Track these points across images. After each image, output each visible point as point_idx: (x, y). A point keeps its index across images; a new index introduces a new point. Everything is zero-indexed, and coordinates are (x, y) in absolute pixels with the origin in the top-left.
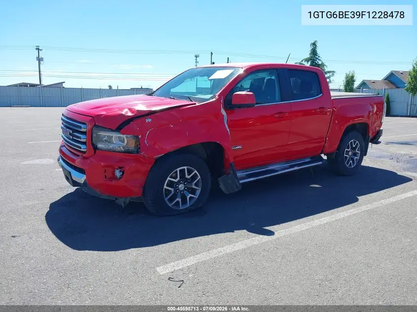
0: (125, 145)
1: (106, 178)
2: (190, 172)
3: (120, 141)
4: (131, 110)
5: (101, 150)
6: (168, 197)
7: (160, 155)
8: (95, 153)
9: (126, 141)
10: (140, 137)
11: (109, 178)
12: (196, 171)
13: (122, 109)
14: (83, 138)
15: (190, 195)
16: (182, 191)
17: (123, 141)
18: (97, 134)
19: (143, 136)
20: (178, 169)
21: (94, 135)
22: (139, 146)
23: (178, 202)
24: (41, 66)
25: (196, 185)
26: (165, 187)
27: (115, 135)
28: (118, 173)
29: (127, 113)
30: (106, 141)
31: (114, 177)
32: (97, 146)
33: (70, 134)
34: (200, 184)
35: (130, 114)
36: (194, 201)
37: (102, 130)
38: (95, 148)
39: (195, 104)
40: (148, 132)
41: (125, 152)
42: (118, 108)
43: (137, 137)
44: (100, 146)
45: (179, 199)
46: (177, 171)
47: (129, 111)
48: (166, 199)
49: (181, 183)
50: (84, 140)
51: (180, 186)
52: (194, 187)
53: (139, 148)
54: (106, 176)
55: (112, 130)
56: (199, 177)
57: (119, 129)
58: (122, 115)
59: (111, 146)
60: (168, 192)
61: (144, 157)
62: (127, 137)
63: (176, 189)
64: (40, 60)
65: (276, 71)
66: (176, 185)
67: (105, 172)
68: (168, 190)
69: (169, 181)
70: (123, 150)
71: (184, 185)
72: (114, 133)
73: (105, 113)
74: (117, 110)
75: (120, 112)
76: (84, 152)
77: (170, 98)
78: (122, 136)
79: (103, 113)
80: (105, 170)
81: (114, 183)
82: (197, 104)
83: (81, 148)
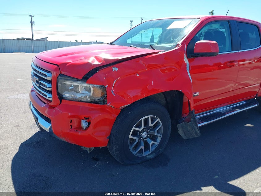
0: (91, 95)
1: (71, 128)
2: (153, 120)
3: (86, 91)
4: (97, 58)
5: (67, 100)
6: (133, 146)
7: (126, 106)
8: (61, 102)
9: (92, 91)
10: (107, 86)
11: (74, 128)
12: (158, 120)
13: (87, 57)
14: (49, 87)
15: (153, 142)
16: (145, 138)
17: (90, 91)
18: (62, 84)
19: (110, 86)
20: (143, 119)
21: (60, 85)
22: (105, 96)
23: (142, 149)
24: (33, 26)
25: (158, 132)
26: (130, 136)
27: (81, 85)
28: (84, 124)
29: (93, 61)
30: (72, 90)
31: (79, 127)
32: (62, 95)
33: (37, 82)
34: (162, 132)
35: (97, 63)
36: (155, 147)
37: (67, 80)
38: (61, 98)
39: (158, 53)
40: (115, 82)
41: (91, 102)
42: (84, 56)
43: (103, 87)
44: (66, 95)
45: (142, 147)
46: (142, 120)
47: (95, 59)
48: (131, 148)
49: (144, 131)
50: (50, 89)
51: (143, 134)
52: (156, 134)
53: (106, 98)
54: (71, 126)
55: (78, 80)
56: (161, 125)
57: (85, 79)
58: (88, 64)
59: (77, 96)
60: (133, 141)
61: (110, 108)
62: (93, 87)
63: (140, 137)
64: (32, 23)
65: (227, 22)
66: (140, 133)
67: (71, 122)
68: (133, 139)
69: (134, 130)
70: (90, 100)
71: (147, 132)
72: (80, 82)
73: (71, 61)
74: (83, 58)
75: (86, 61)
76: (50, 101)
77: (131, 46)
78: (88, 85)
79: (68, 62)
80: (71, 121)
81: (80, 133)
82: (160, 53)
83: (47, 97)
